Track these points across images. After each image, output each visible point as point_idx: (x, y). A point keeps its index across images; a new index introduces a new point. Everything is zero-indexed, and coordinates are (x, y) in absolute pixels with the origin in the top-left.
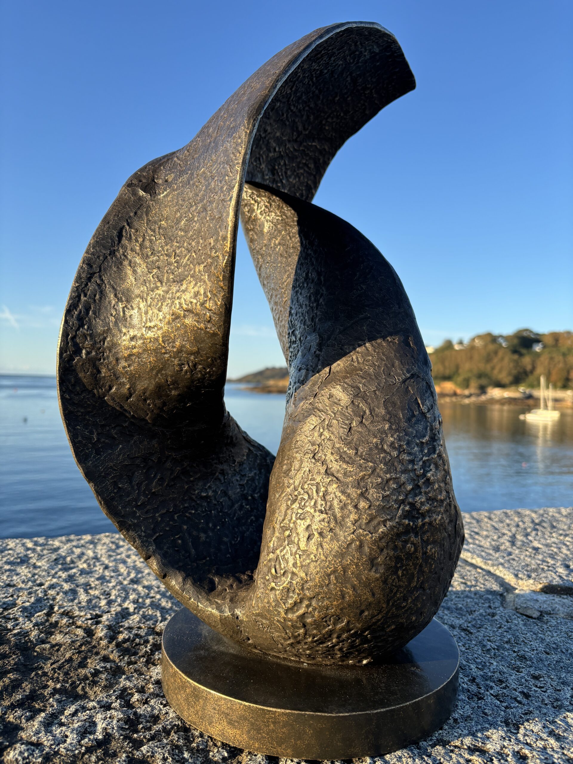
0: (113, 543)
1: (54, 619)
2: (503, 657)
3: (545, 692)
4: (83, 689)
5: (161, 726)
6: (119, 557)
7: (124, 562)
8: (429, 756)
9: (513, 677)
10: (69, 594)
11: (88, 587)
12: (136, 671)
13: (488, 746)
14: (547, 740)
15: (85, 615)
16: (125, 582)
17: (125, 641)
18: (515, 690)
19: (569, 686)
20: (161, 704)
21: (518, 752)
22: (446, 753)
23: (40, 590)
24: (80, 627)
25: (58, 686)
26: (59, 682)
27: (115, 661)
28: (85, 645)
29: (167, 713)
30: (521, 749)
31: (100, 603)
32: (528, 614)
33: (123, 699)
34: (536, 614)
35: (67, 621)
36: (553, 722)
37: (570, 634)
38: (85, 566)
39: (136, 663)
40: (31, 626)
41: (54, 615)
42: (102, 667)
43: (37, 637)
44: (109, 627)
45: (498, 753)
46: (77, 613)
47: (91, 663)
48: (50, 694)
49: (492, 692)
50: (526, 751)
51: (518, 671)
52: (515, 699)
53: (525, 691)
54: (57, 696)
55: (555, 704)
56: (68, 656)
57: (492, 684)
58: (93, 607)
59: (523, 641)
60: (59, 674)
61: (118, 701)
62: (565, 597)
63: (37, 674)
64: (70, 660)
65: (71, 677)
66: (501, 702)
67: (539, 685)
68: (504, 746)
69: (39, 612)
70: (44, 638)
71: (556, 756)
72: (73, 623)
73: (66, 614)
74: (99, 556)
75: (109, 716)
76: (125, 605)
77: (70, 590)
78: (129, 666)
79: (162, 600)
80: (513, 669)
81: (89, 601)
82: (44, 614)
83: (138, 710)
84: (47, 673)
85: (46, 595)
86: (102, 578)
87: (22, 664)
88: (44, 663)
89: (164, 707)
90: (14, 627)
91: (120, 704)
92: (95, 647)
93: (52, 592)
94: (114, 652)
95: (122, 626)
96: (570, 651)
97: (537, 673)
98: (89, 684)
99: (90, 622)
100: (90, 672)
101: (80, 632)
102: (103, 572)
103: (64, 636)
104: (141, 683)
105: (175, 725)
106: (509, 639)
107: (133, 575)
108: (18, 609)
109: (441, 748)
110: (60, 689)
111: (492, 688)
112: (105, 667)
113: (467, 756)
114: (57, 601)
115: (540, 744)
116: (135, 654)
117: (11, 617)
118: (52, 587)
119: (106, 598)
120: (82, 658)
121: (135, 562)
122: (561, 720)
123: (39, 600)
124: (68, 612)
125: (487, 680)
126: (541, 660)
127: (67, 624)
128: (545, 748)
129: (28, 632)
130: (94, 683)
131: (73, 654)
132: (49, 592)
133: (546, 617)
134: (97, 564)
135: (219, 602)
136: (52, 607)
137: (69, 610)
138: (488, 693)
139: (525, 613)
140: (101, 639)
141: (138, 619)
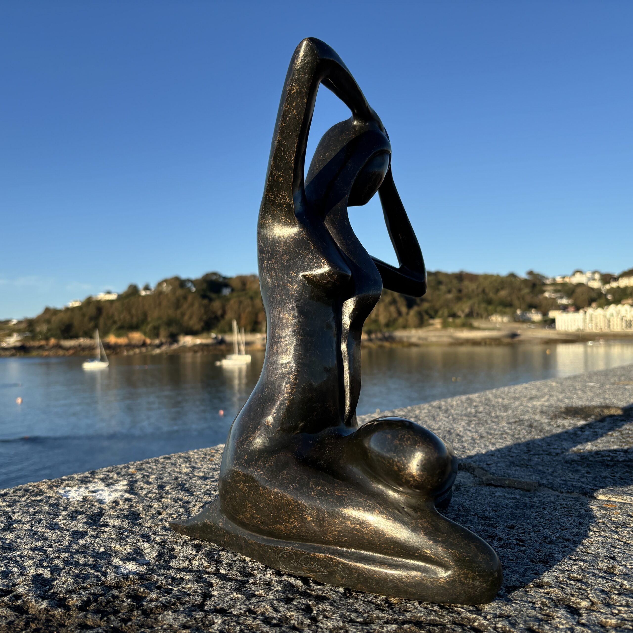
9: (497, 531)
17: (87, 603)
18: (509, 539)
28: (33, 622)
37: (493, 495)
39: (130, 620)
44: (42, 597)
52: (518, 545)
53: (517, 538)
76: (32, 571)
78: (126, 624)
94: (89, 616)
95: (57, 593)
99: (6, 599)
140: (49, 611)
141: (71, 580)
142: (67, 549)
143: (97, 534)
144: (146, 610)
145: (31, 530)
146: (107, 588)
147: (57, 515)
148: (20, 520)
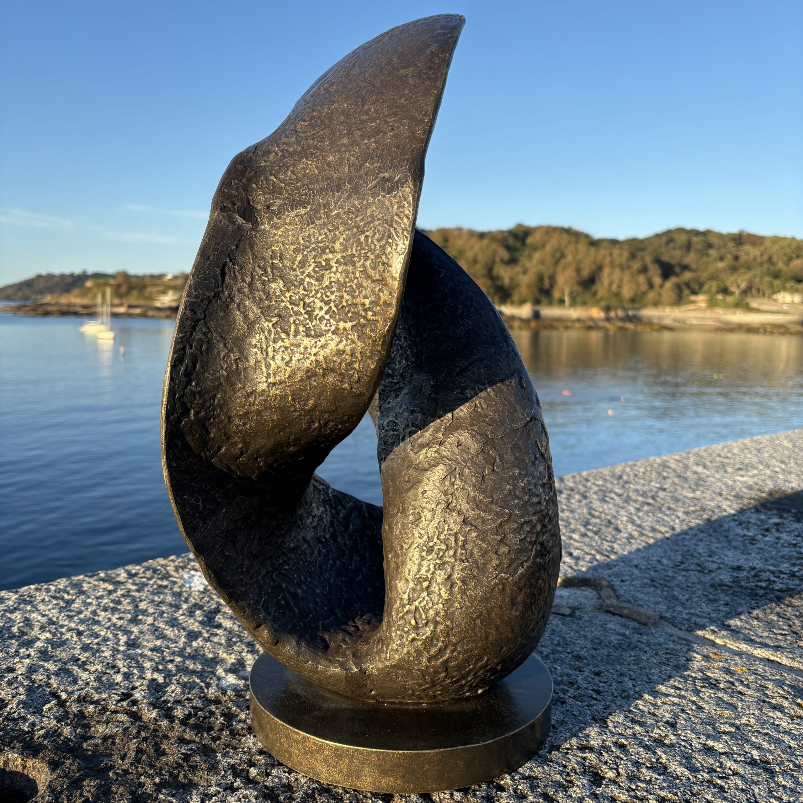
0: (55, 598)
1: (74, 708)
2: (562, 661)
3: (611, 685)
4: (185, 776)
5: (301, 793)
6: (82, 616)
7: (98, 623)
8: (552, 761)
9: (580, 678)
10: (62, 675)
11: (80, 662)
12: (227, 746)
13: (592, 743)
14: (633, 728)
15: (109, 696)
16: (122, 648)
17: (189, 716)
18: (586, 689)
19: (626, 676)
20: (285, 772)
21: (616, 743)
22: (563, 756)
23: (20, 677)
24: (115, 712)
25: (157, 780)
26: (153, 776)
27: (194, 741)
28: (143, 730)
29: (296, 780)
30: (618, 739)
31: (114, 680)
32: (561, 612)
33: (241, 776)
34: (568, 612)
35: (95, 708)
36: (630, 711)
37: (604, 626)
38: (48, 635)
39: (219, 738)
40: (55, 723)
41: (68, 704)
42: (189, 750)
43: (74, 734)
44: (154, 705)
45: (602, 746)
46: (96, 697)
47: (169, 748)
48: (155, 790)
49: (569, 694)
50: (623, 741)
51: (580, 671)
52: (591, 697)
53: (595, 688)
54: (164, 791)
55: (623, 695)
56: (133, 745)
57: (566, 688)
58: (109, 686)
59: (571, 641)
60: (143, 768)
61: (238, 779)
62: (584, 588)
63: (117, 774)
64: (139, 751)
65: (161, 769)
66: (581, 702)
67: (603, 680)
68: (604, 740)
69: (46, 704)
70: (83, 733)
71: (646, 739)
72: (104, 709)
73: (82, 700)
74: (55, 619)
75: (241, 796)
76: (149, 675)
77: (59, 669)
78: (215, 742)
79: (187, 662)
80: (576, 670)
81: (98, 679)
82: (55, 705)
83: (267, 784)
84: (127, 770)
85: (33, 682)
86: (85, 648)
87: (86, 768)
88: (111, 761)
89: (289, 774)
90: (32, 729)
91: (242, 782)
92: (155, 730)
93: (39, 677)
94: (187, 731)
95: (166, 702)
96: (612, 644)
97: (597, 670)
98: (189, 771)
99: (125, 704)
100: (180, 758)
101: (121, 717)
102: (80, 640)
103: (107, 726)
104: (245, 757)
105: (314, 788)
106: (558, 641)
107: (123, 639)
108: (18, 706)
109: (556, 753)
110: (161, 783)
111: (568, 691)
112: (191, 749)
113: (581, 755)
114: (55, 686)
115: (629, 732)
116: (212, 729)
117: (16, 717)
118: (32, 669)
119: (115, 673)
120: (153, 746)
121: (110, 620)
122: (634, 708)
123: (30, 690)
124: (84, 698)
125: (559, 684)
126: (594, 656)
127: (97, 711)
128: (634, 735)
129: (56, 731)
130: (194, 768)
131: (139, 744)
132: (34, 676)
133: (578, 613)
134: (63, 630)
135: (341, 659)
136: (55, 695)
137: (83, 694)
138: (566, 697)
139: (558, 612)
140: (157, 721)
141: (179, 690)
142: (181, 653)
143: (209, 637)
144: (234, 730)
145: (153, 625)
146: (208, 701)
147: (178, 607)
148: (146, 610)
